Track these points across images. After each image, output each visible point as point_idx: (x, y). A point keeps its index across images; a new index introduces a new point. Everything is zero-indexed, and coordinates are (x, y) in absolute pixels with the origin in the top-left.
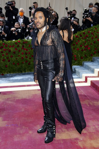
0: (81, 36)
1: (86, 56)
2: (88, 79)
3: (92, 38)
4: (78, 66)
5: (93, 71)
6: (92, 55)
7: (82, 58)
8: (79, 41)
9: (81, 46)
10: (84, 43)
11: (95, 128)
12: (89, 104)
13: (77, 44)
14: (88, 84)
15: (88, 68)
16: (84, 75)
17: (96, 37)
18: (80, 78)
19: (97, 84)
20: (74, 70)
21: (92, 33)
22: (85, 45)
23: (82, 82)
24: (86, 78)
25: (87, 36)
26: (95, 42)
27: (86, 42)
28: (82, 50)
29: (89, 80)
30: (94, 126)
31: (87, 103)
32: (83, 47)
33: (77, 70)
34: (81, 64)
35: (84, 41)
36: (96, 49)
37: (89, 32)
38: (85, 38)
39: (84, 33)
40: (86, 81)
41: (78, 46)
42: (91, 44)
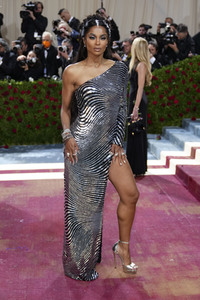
1: (169, 116)
2: (171, 161)
3: (184, 82)
5: (181, 147)
6: (181, 115)
7: (162, 120)
8: (157, 87)
9: (161, 97)
10: (168, 92)
11: (179, 258)
12: (170, 211)
13: (153, 92)
14: (171, 171)
15: (174, 140)
16: (164, 154)
17: (191, 80)
18: (156, 158)
19: (187, 172)
21: (183, 73)
22: (170, 95)
23: (159, 167)
24: (168, 159)
25: (173, 78)
26: (187, 90)
27: (170, 89)
28: (164, 105)
29: (174, 163)
30: (176, 253)
31: (166, 209)
32: (165, 98)
34: (159, 132)
35: (167, 86)
36: (189, 103)
37: (177, 71)
38: (170, 81)
39: (167, 72)
40: (167, 165)
41: (156, 97)
42: (181, 93)
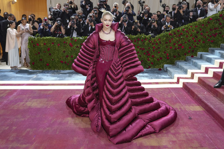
0: (175, 34)
1: (179, 54)
2: (180, 80)
3: (187, 36)
4: (171, 65)
5: (186, 72)
6: (185, 54)
7: (175, 57)
8: (172, 39)
9: (174, 44)
10: (178, 42)
11: (186, 136)
12: (180, 108)
13: (170, 42)
14: (180, 85)
15: (181, 68)
16: (176, 76)
17: (191, 35)
18: (171, 78)
19: (189, 87)
20: (165, 70)
21: (187, 31)
22: (179, 44)
23: (173, 83)
24: (178, 79)
25: (181, 34)
26: (189, 41)
27: (180, 40)
28: (176, 49)
29: (182, 81)
30: (185, 133)
31: (178, 108)
32: (176, 45)
33: (169, 69)
34: (173, 63)
35: (178, 39)
36: (190, 48)
37: (183, 30)
38: (179, 36)
39: (178, 31)
40: (178, 82)
41: (171, 44)
42: (185, 43)
